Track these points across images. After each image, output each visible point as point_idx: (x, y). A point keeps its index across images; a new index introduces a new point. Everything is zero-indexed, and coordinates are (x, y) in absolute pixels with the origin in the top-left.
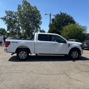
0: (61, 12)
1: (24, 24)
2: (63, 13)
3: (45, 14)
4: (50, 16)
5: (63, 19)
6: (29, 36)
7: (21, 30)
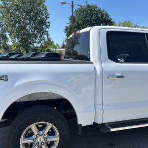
0: (87, 2)
1: (15, 26)
2: (90, 4)
3: (63, 3)
4: (73, 6)
5: (92, 17)
6: (27, 52)
7: (10, 40)
